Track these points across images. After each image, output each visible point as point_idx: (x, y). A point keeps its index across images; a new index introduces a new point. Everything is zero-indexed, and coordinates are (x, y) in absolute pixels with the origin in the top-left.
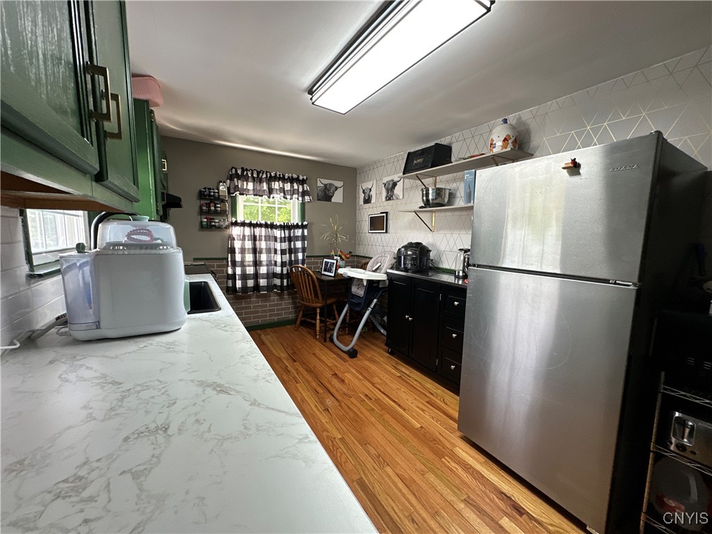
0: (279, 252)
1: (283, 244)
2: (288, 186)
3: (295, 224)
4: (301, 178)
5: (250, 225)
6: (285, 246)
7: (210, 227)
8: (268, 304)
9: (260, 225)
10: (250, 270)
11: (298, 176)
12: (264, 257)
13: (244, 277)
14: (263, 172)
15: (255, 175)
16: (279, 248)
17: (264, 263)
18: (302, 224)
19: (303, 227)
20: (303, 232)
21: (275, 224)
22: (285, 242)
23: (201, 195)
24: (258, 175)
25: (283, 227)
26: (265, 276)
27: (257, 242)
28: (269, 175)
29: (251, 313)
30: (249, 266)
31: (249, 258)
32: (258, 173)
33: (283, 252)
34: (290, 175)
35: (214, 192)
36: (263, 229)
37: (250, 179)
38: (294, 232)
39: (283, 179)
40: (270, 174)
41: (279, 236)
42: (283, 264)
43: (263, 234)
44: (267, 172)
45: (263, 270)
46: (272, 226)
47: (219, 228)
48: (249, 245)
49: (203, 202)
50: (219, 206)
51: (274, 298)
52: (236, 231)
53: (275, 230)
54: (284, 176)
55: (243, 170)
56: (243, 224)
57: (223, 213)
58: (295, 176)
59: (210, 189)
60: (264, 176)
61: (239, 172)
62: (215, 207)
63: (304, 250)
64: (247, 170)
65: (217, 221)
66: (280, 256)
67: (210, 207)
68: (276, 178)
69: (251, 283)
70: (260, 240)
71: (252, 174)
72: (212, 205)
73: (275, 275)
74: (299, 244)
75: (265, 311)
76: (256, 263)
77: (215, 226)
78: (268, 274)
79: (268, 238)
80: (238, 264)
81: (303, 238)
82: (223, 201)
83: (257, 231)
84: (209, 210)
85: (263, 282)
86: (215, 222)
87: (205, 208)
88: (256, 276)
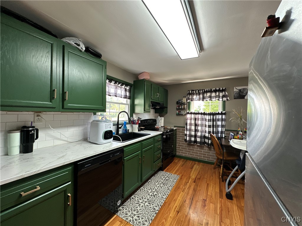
0: (207, 126)
1: (210, 122)
2: (213, 94)
3: (217, 112)
4: (221, 89)
5: (194, 113)
6: (211, 123)
7: (179, 115)
8: (203, 151)
9: (199, 114)
10: (193, 133)
11: (220, 89)
12: (199, 128)
13: (191, 136)
14: (201, 90)
15: (197, 92)
16: (207, 124)
17: (200, 131)
18: (222, 112)
19: (222, 114)
20: (222, 117)
21: (206, 113)
22: (211, 121)
23: (177, 103)
24: (198, 92)
25: (210, 114)
26: (200, 137)
27: (197, 121)
28: (203, 91)
29: (194, 153)
30: (193, 131)
31: (193, 128)
32: (199, 91)
33: (209, 126)
34: (215, 89)
35: (181, 101)
36: (200, 115)
37: (195, 94)
38: (216, 117)
39: (211, 91)
40: (205, 90)
41: (207, 118)
42: (209, 132)
43: (200, 117)
44: (203, 90)
45: (199, 134)
46: (204, 114)
47: (182, 115)
48: (193, 122)
49: (178, 105)
50: (183, 106)
51: (206, 149)
52: (189, 116)
53: (206, 116)
54: (211, 90)
55: (192, 91)
56: (191, 113)
57: (184, 109)
58: (217, 89)
59: (180, 100)
60: (201, 91)
61: (190, 92)
62: (181, 107)
63: (222, 126)
64: (194, 91)
65: (182, 112)
66: (208, 128)
67: (180, 107)
68: (207, 92)
69: (193, 139)
70: (198, 120)
71: (196, 92)
72: (180, 106)
73: (205, 137)
74: (219, 123)
75: (201, 154)
76: (196, 131)
77: (181, 114)
78: (201, 136)
79: (202, 119)
80: (188, 130)
81: (222, 120)
82: (184, 104)
83: (197, 116)
84: (179, 108)
85: (198, 140)
86: (181, 113)
87: (178, 107)
88: (195, 136)
